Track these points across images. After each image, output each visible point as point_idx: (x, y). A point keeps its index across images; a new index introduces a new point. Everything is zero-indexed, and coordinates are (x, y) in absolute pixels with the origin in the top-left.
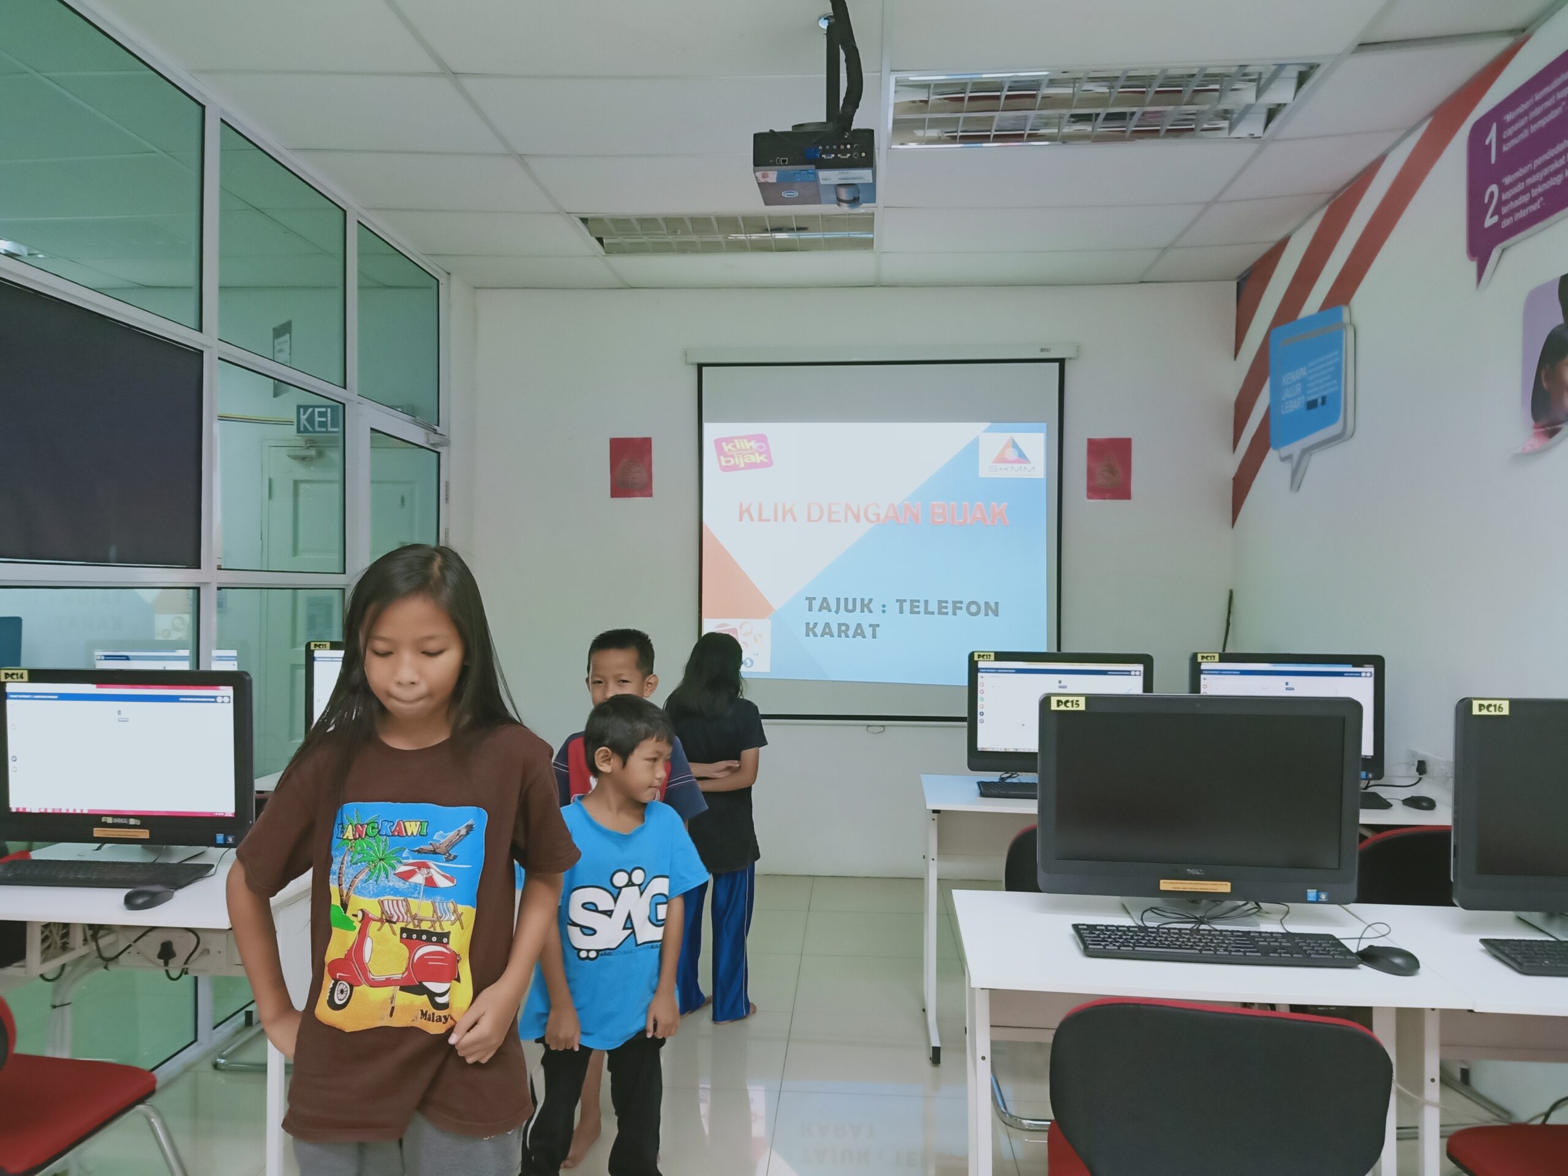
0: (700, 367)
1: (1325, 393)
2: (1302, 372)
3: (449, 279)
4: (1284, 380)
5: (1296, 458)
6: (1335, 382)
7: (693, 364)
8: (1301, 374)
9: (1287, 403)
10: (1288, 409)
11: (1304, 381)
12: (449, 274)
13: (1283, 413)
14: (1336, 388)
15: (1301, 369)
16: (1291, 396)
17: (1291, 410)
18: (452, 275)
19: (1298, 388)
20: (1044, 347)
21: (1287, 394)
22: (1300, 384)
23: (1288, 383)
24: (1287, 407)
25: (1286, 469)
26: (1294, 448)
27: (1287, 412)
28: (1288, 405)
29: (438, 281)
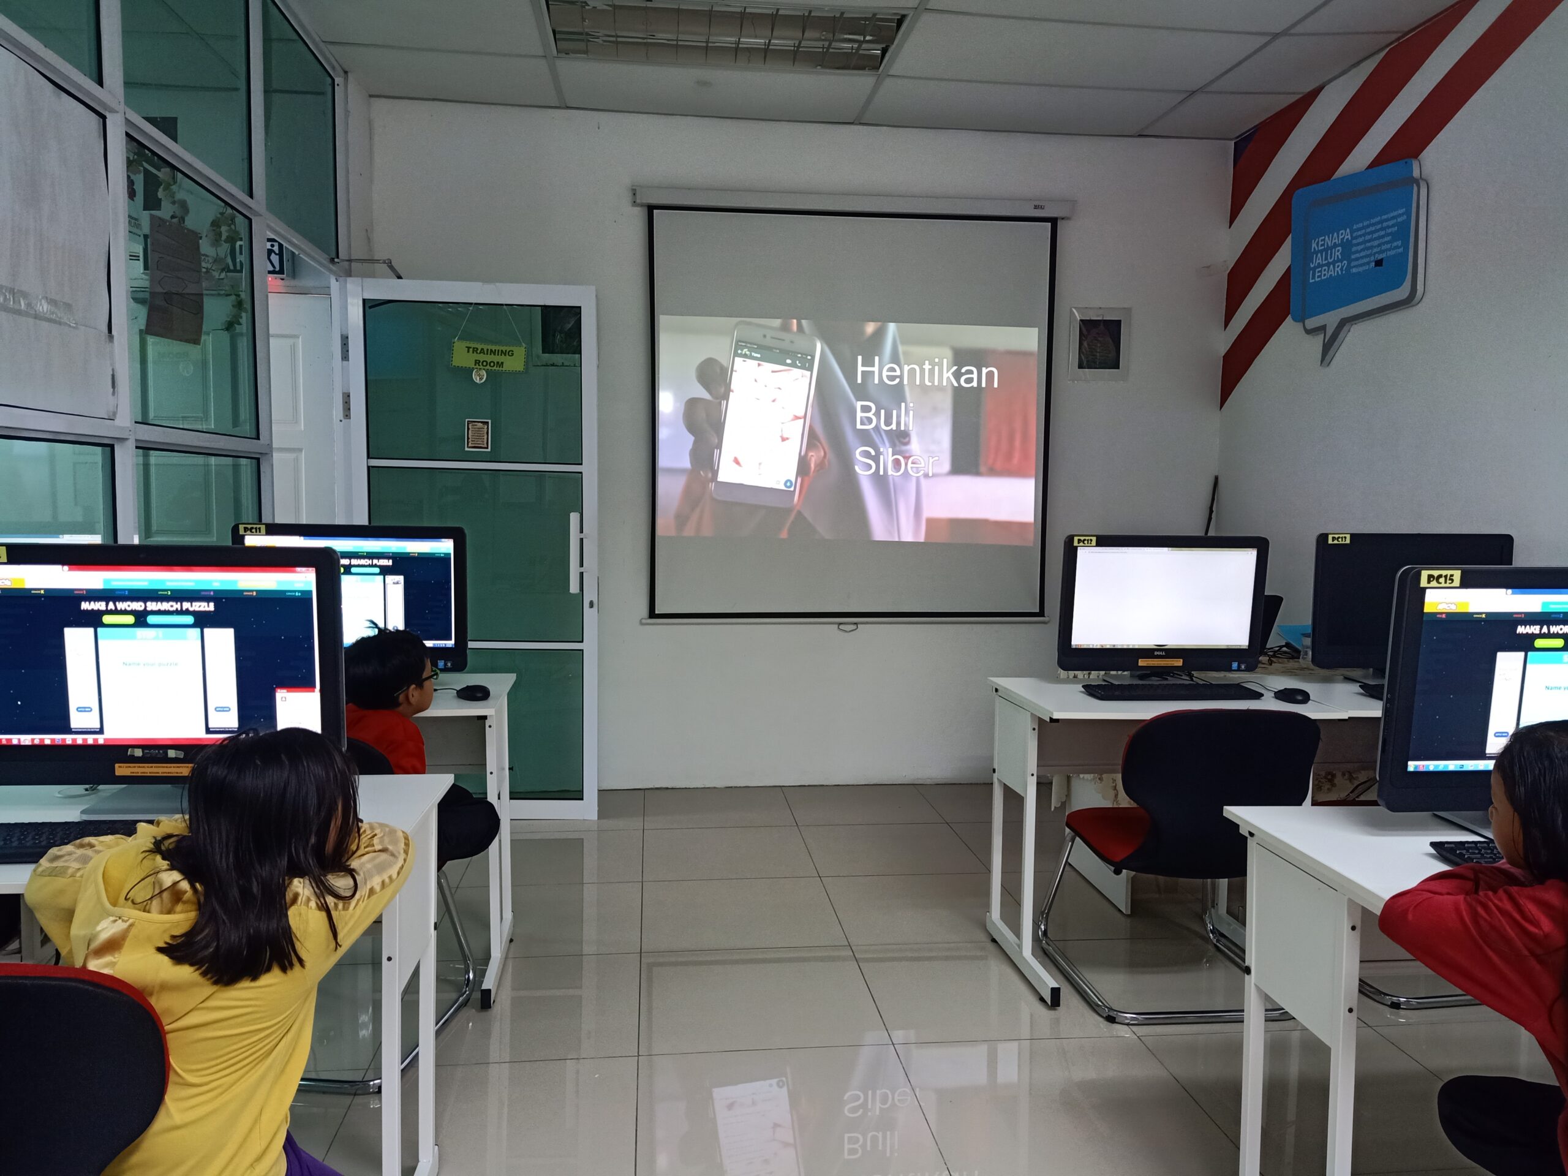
0: (651, 209)
1: (1380, 257)
2: (1346, 235)
3: (346, 79)
4: (1314, 245)
5: (1329, 332)
6: (1399, 243)
7: (642, 205)
8: (1341, 237)
9: (1320, 269)
10: (1318, 277)
11: (1346, 246)
12: (346, 72)
13: (1311, 281)
14: (1401, 250)
15: (1343, 231)
16: (1326, 262)
17: (1323, 278)
18: (349, 74)
19: (1338, 253)
20: (1037, 203)
21: (1319, 260)
22: (1340, 248)
23: (1320, 248)
24: (1317, 274)
25: (1318, 342)
26: (1331, 319)
27: (1317, 279)
28: (1320, 271)
29: (333, 80)
